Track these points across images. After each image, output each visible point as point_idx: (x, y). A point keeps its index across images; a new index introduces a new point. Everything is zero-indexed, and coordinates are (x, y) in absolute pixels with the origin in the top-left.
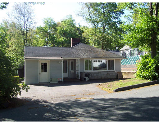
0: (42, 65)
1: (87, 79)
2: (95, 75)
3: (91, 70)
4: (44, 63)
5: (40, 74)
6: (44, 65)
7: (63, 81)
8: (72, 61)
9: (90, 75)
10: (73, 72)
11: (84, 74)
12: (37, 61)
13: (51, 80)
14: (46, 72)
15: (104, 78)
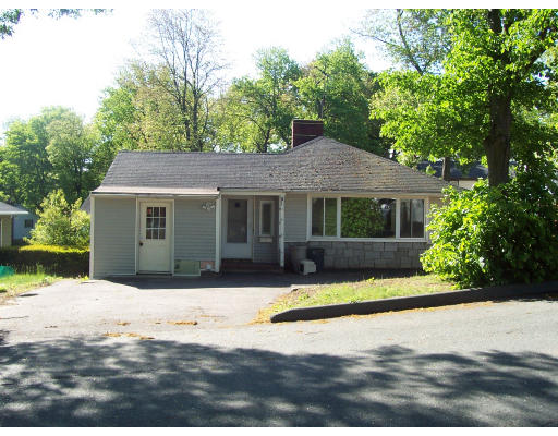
0: (148, 215)
1: (310, 267)
2: (349, 253)
3: (334, 234)
4: (156, 209)
5: (141, 244)
6: (156, 214)
7: (217, 270)
8: (267, 202)
9: (328, 251)
10: (270, 240)
11: (305, 248)
12: (131, 201)
13: (177, 267)
14: (163, 237)
15: (384, 266)
